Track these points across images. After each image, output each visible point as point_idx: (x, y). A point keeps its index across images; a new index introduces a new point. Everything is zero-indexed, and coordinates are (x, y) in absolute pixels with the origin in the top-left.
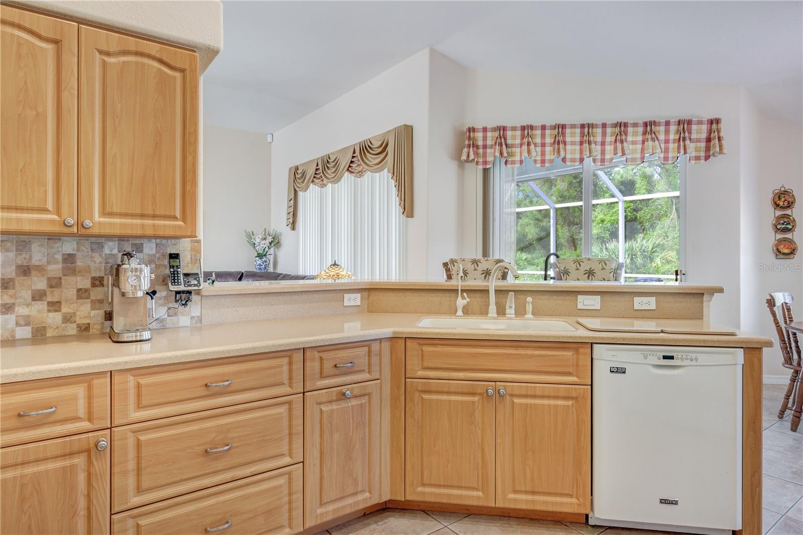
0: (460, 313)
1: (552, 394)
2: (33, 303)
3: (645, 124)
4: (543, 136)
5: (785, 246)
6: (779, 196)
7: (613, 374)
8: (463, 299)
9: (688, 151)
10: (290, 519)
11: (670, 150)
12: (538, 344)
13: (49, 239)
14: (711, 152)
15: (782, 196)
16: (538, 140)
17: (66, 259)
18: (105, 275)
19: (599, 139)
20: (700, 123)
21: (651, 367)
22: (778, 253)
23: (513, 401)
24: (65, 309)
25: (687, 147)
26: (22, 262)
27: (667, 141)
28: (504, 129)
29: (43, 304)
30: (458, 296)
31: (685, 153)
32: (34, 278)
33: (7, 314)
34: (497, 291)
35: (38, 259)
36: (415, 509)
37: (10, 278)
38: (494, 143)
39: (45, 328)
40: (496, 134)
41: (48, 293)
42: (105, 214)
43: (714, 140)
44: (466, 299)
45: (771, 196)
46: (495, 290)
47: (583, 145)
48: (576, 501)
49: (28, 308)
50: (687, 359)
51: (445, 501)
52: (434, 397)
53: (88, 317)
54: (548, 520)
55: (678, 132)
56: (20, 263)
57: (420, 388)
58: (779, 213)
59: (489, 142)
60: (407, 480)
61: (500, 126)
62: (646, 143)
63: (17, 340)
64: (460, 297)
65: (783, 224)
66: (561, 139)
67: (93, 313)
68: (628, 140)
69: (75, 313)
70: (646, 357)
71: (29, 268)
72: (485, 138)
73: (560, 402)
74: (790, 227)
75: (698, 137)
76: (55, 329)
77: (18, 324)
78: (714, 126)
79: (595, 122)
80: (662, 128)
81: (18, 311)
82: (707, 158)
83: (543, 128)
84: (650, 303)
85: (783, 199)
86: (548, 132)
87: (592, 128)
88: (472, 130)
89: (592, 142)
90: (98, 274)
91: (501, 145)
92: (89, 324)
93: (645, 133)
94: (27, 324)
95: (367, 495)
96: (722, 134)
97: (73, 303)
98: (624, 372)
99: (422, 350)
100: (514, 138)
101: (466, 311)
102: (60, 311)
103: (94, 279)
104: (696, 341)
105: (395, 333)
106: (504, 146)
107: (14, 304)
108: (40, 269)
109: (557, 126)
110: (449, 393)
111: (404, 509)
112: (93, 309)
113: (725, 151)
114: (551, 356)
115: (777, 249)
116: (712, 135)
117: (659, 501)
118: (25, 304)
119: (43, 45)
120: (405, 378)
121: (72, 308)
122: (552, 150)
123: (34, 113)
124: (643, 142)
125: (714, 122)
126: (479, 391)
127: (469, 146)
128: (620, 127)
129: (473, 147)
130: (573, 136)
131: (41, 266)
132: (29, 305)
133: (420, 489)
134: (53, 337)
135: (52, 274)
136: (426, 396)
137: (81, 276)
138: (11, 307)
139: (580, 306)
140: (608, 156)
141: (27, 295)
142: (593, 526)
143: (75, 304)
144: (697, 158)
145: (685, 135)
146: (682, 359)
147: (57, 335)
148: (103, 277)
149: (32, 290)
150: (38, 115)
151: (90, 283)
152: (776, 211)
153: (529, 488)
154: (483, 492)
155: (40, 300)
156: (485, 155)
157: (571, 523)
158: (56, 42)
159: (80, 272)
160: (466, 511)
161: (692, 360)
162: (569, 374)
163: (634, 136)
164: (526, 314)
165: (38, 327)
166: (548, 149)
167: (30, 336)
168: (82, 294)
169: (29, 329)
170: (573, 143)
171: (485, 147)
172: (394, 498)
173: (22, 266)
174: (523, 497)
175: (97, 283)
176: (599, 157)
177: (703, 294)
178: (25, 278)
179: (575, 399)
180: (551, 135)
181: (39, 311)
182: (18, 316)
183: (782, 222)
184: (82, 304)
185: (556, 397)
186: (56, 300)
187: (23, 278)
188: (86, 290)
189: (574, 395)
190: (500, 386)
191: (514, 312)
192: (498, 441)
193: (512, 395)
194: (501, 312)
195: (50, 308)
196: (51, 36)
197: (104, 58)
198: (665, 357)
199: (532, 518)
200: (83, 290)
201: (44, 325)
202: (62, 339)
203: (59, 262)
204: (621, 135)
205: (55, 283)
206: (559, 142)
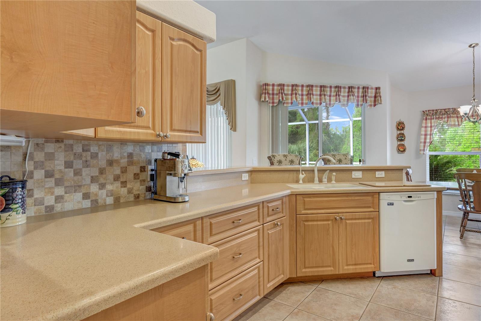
0: (301, 182)
1: (363, 217)
2: (114, 182)
3: (349, 88)
4: (302, 90)
5: (401, 148)
6: (399, 124)
7: (389, 206)
8: (302, 175)
9: (367, 102)
10: (259, 291)
11: (360, 101)
12: (356, 194)
13: (121, 144)
14: (376, 103)
15: (400, 124)
16: (300, 93)
17: (129, 156)
18: (146, 165)
19: (328, 93)
20: (372, 88)
21: (403, 202)
22: (399, 151)
23: (346, 222)
24: (129, 186)
25: (367, 100)
26: (109, 158)
27: (358, 97)
28: (284, 85)
29: (119, 183)
30: (300, 173)
31: (366, 103)
32: (115, 168)
33: (102, 189)
34: (319, 171)
35: (116, 156)
36: (296, 281)
37: (104, 168)
38: (278, 93)
39: (119, 197)
40: (279, 88)
41: (121, 176)
42: (172, 130)
43: (378, 97)
44: (304, 175)
45: (395, 124)
46: (317, 170)
47: (321, 96)
48: (373, 266)
49: (112, 185)
50: (417, 197)
51: (316, 274)
52: (310, 223)
53: (138, 190)
54: (357, 278)
55: (363, 92)
56: (108, 158)
57: (304, 219)
58: (399, 132)
59: (275, 92)
60: (298, 266)
61: (281, 84)
62: (350, 97)
63: (107, 205)
64: (301, 174)
65: (400, 137)
66: (311, 92)
67: (141, 187)
68: (341, 95)
69: (133, 188)
70: (401, 197)
71: (112, 161)
72: (273, 90)
73: (366, 221)
74: (403, 139)
75: (371, 95)
76: (124, 198)
77: (107, 196)
78: (378, 90)
79: (326, 85)
80: (356, 90)
81: (107, 187)
82: (375, 105)
83: (302, 86)
84: (381, 174)
85: (400, 126)
86: (305, 88)
87: (326, 88)
88: (266, 85)
89: (326, 95)
90: (143, 165)
91: (282, 94)
92: (139, 194)
93: (349, 92)
94: (111, 196)
95: (282, 276)
96: (381, 95)
97: (132, 182)
98: (393, 205)
99: (304, 200)
100: (288, 90)
101: (304, 181)
102: (126, 187)
103: (141, 167)
104: (419, 189)
105: (292, 192)
106: (284, 95)
107: (105, 183)
108: (117, 161)
109: (309, 86)
110: (317, 221)
111: (292, 283)
112: (141, 185)
113: (382, 103)
114: (362, 199)
115: (398, 149)
116: (377, 95)
117: (407, 261)
118: (111, 183)
119: (147, 32)
120: (296, 215)
121: (132, 185)
122: (307, 98)
123: (145, 71)
124: (348, 96)
125: (377, 89)
126: (332, 218)
127: (265, 94)
128: (338, 88)
129: (268, 94)
130: (316, 91)
131: (118, 160)
132: (112, 184)
133: (304, 270)
134: (124, 203)
135: (122, 165)
136: (306, 223)
137: (135, 166)
138: (104, 185)
139: (353, 177)
140: (332, 102)
141: (111, 177)
142: (377, 277)
143: (133, 183)
144: (371, 105)
145: (366, 94)
146: (415, 197)
147: (125, 201)
148: (145, 167)
149: (114, 175)
150: (146, 72)
151: (139, 170)
152: (398, 131)
153: (354, 263)
154: (333, 267)
155: (117, 180)
156: (273, 99)
157: (367, 277)
158: (153, 31)
159: (135, 163)
160: (321, 279)
161: (418, 197)
162: (370, 207)
163: (344, 93)
164: (331, 181)
165: (116, 197)
166: (305, 97)
167: (113, 202)
168: (136, 176)
169: (112, 198)
170: (316, 95)
171: (273, 94)
172: (291, 276)
173: (109, 160)
174: (351, 267)
175: (143, 170)
176: (328, 103)
177: (403, 169)
178: (111, 167)
179: (372, 218)
180: (306, 90)
181: (117, 187)
182: (107, 190)
183: (400, 136)
184: (136, 182)
185: (364, 219)
186: (124, 180)
187: (109, 167)
188: (138, 174)
189: (372, 217)
190: (341, 215)
191: (326, 181)
192: (340, 242)
193: (346, 219)
194: (320, 181)
195: (122, 185)
196: (151, 27)
197: (171, 42)
198: (409, 197)
199: (351, 277)
200: (136, 174)
201: (119, 195)
202: (127, 204)
203: (126, 157)
204: (338, 92)
205: (124, 170)
206: (310, 94)
